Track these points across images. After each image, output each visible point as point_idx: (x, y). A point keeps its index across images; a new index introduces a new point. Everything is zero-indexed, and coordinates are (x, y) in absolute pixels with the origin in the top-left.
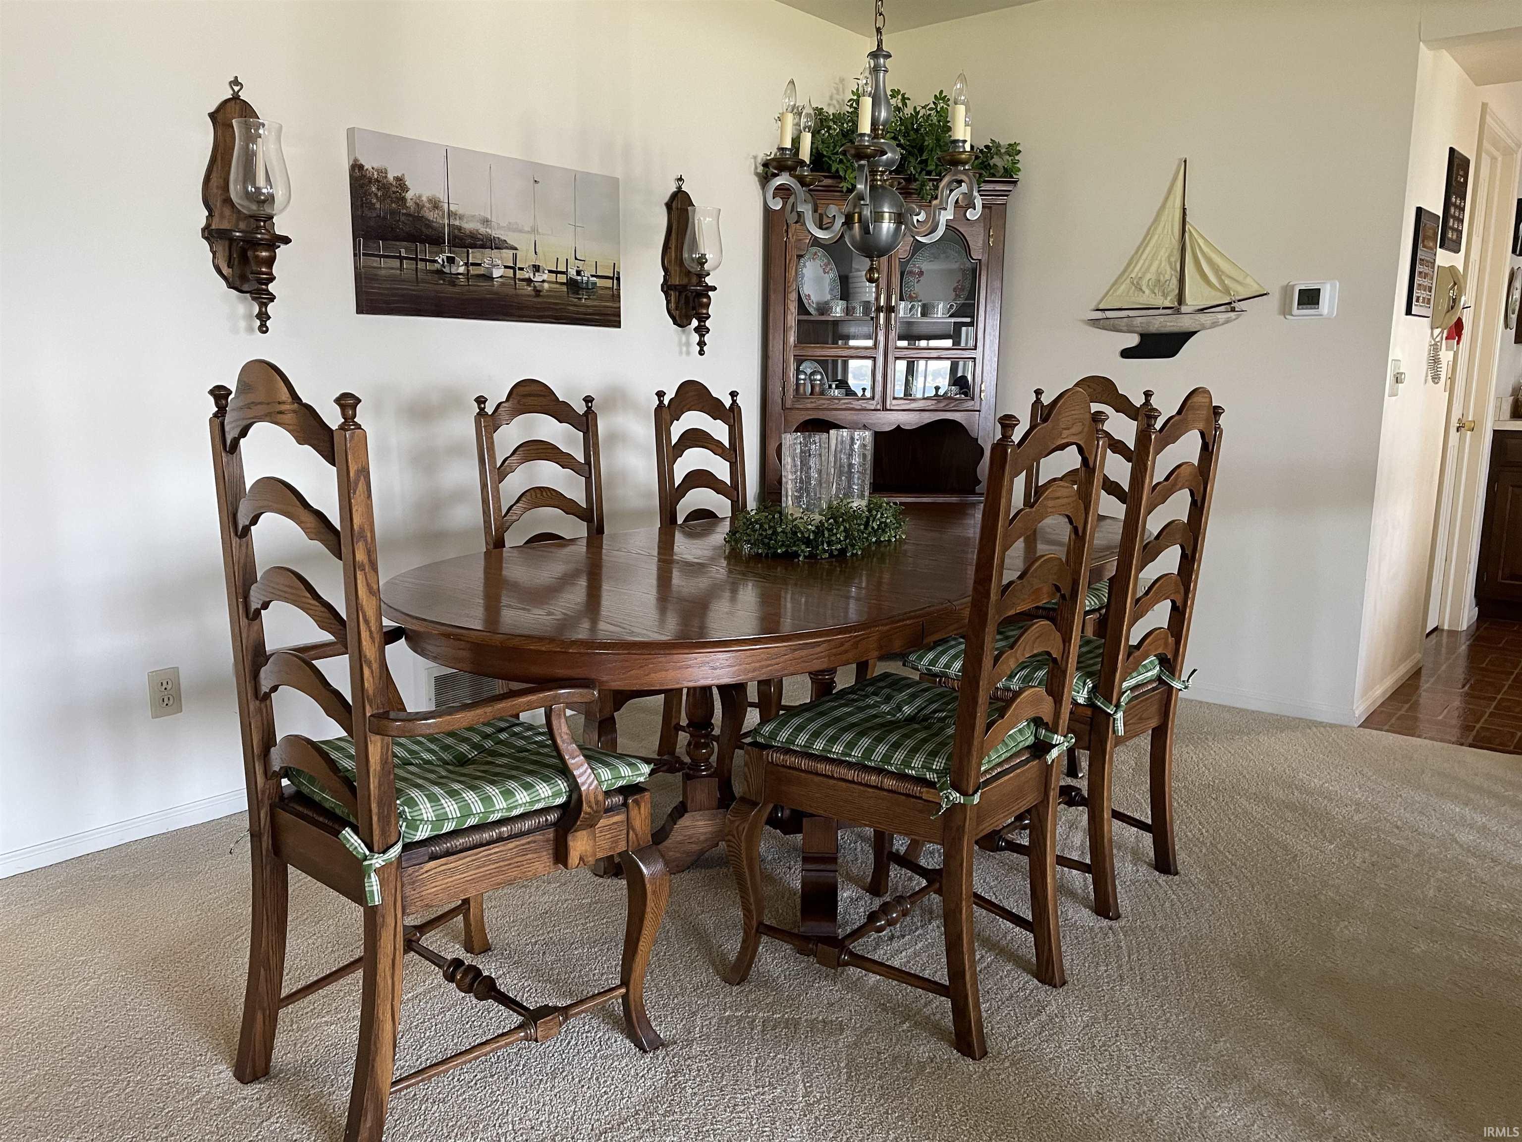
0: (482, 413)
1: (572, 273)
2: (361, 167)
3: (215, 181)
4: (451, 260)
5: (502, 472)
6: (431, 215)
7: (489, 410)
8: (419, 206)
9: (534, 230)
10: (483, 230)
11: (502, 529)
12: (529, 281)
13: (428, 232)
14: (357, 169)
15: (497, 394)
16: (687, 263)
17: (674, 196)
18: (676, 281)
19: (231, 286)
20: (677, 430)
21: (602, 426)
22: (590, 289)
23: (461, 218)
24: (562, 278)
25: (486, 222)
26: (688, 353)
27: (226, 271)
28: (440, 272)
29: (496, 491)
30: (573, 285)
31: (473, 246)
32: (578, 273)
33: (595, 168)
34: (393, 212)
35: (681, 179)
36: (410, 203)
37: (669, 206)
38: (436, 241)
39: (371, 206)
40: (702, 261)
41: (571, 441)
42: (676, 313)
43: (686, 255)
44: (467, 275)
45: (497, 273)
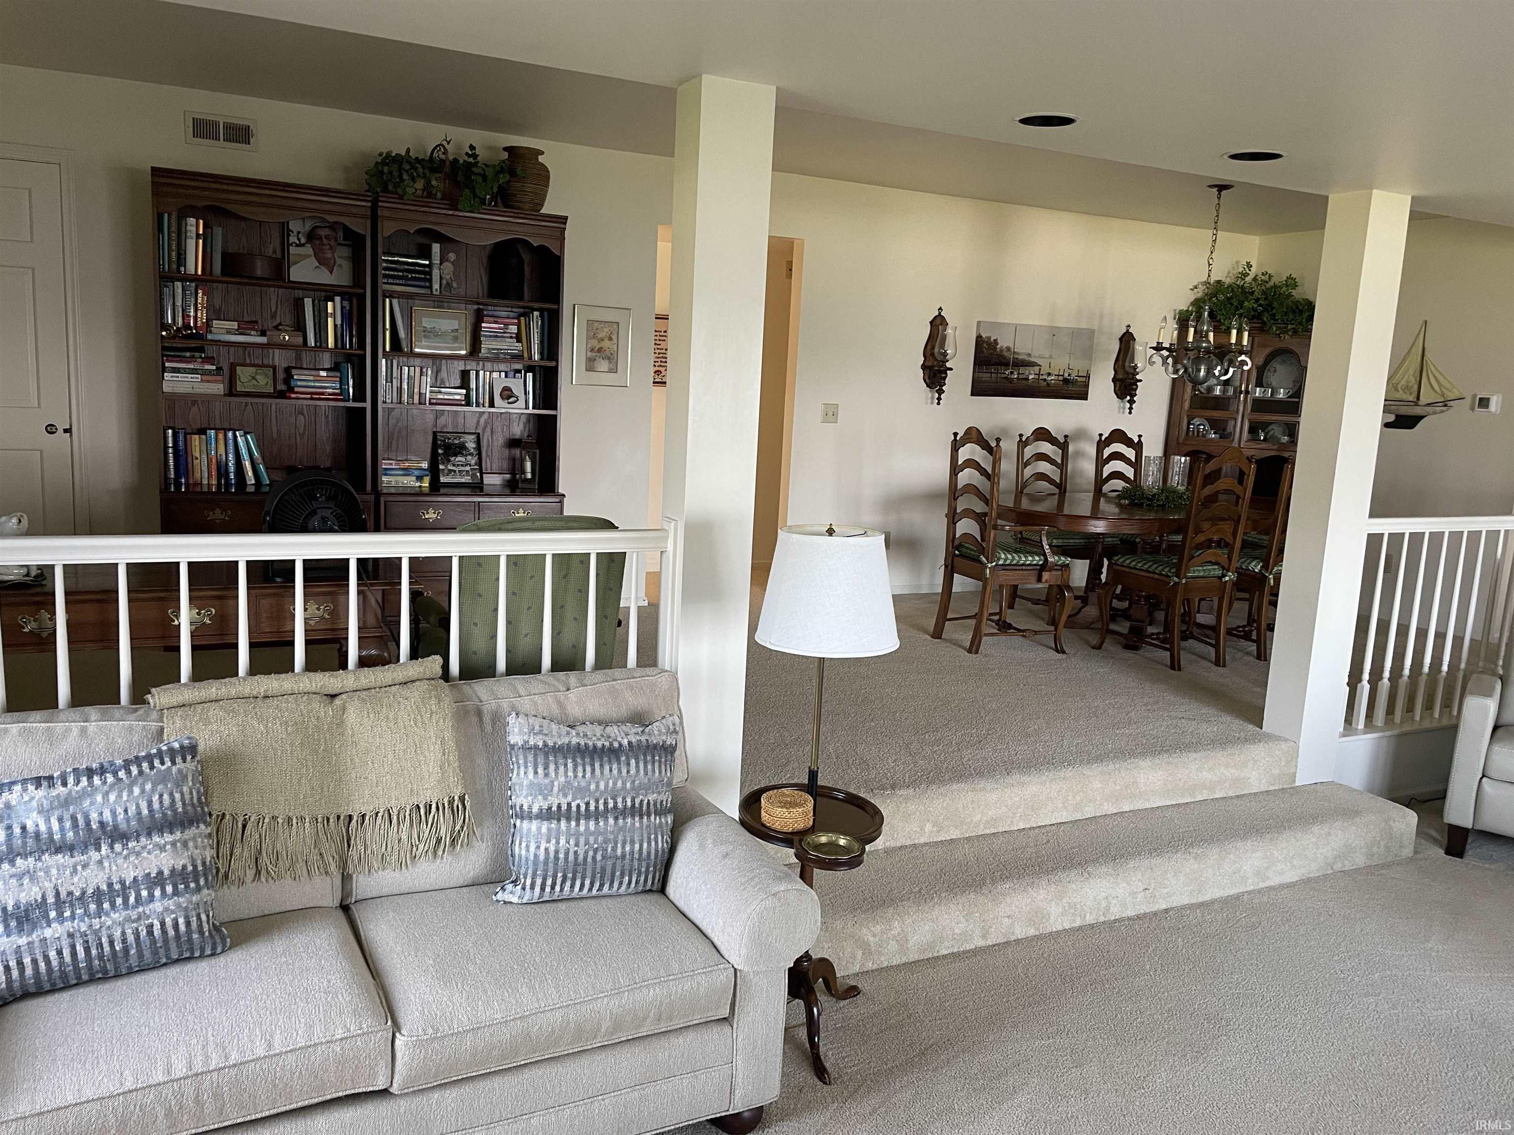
0: (1021, 440)
1: (1066, 375)
2: (981, 337)
3: (929, 347)
4: (1012, 373)
5: (1026, 464)
6: (1006, 354)
7: (1024, 439)
8: (1002, 350)
9: (1051, 357)
10: (1027, 358)
11: (1023, 487)
12: (1045, 380)
13: (1003, 361)
14: (979, 339)
15: (1028, 433)
16: (1127, 368)
17: (1124, 334)
18: (1120, 376)
19: (928, 386)
20: (1107, 452)
21: (1071, 448)
22: (1074, 382)
23: (1018, 354)
24: (1061, 378)
25: (1029, 355)
26: (1123, 413)
27: (927, 381)
28: (1006, 378)
29: (1022, 472)
30: (1066, 381)
31: (1022, 366)
32: (1069, 375)
33: (1083, 325)
34: (991, 354)
35: (1129, 326)
36: (998, 350)
37: (1121, 339)
38: (1006, 365)
39: (983, 352)
40: (1135, 367)
41: (1056, 453)
42: (1119, 393)
43: (1127, 364)
44: (1018, 378)
45: (1031, 377)
